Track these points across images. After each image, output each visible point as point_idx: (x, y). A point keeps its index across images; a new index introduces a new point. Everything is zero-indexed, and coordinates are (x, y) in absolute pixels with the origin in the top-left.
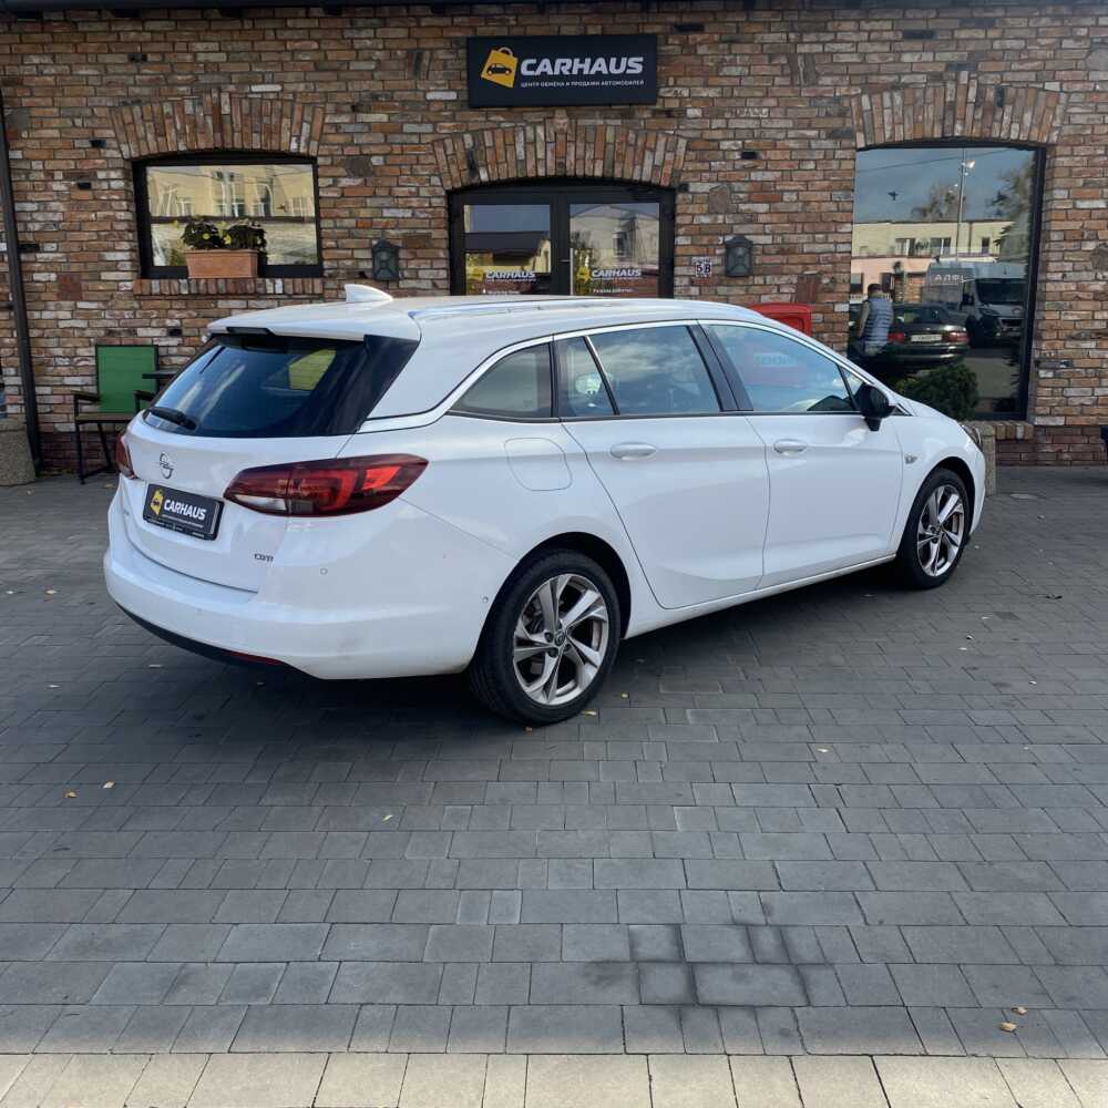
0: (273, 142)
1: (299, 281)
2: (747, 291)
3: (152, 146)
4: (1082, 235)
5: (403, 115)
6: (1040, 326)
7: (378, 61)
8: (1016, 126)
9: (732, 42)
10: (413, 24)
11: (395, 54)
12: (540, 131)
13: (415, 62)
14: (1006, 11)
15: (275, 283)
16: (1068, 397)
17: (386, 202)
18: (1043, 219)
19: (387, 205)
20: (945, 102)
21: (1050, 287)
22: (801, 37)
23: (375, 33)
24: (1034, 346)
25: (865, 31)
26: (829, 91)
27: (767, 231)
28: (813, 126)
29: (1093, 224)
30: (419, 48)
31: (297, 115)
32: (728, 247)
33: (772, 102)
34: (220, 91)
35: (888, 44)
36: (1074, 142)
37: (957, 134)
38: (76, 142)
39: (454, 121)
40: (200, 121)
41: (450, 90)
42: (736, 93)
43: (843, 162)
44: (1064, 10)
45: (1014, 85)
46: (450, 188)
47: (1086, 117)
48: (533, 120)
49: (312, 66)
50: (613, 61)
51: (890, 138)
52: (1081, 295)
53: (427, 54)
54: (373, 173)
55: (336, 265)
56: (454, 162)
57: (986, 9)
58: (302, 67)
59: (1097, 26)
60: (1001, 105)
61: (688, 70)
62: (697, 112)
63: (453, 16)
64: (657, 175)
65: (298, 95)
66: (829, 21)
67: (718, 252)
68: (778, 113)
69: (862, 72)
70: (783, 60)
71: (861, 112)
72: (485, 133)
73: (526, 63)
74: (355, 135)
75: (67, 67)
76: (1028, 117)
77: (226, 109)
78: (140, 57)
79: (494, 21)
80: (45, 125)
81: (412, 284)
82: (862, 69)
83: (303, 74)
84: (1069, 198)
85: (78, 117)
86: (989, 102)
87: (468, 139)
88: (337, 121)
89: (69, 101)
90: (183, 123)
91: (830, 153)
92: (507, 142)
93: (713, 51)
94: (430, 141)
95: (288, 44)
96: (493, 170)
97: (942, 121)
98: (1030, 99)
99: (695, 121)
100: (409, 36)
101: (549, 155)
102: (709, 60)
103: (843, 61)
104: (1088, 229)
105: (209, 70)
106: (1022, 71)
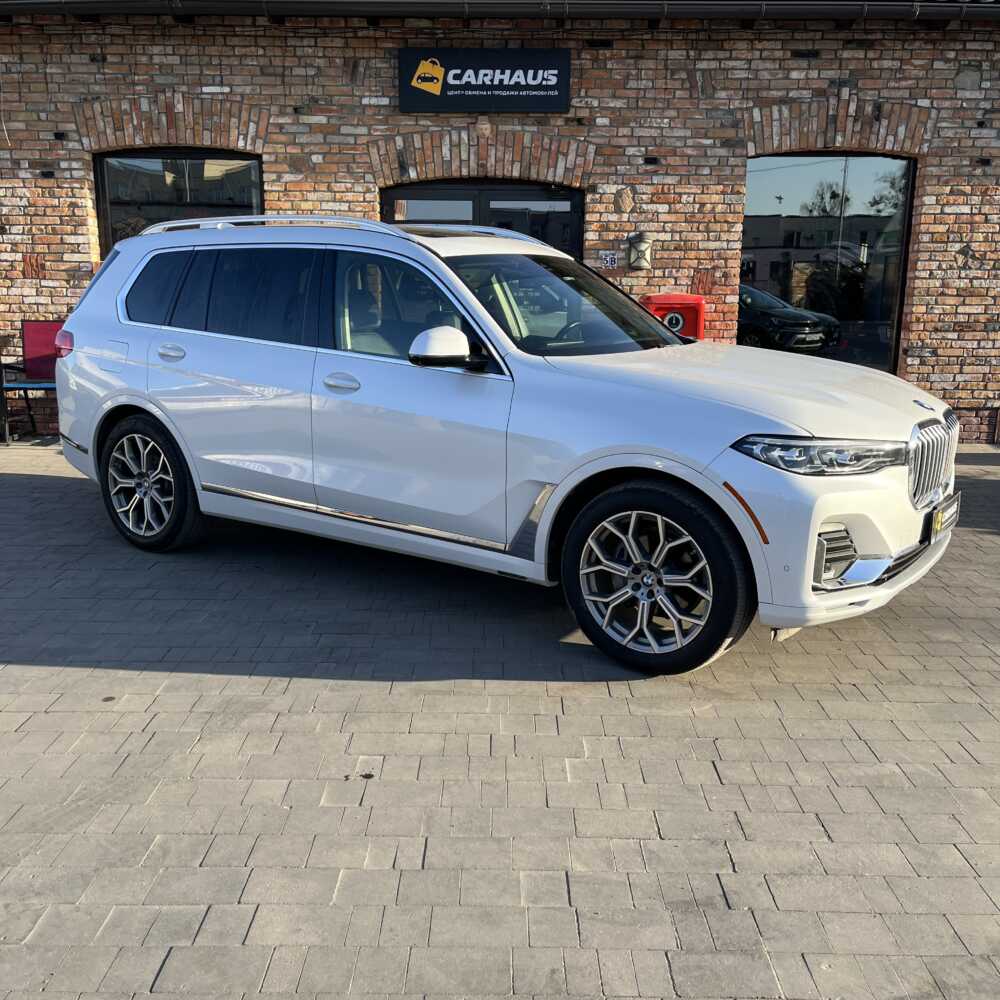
0: (223, 140)
3: (111, 140)
4: (948, 238)
5: (340, 118)
6: (908, 319)
7: (319, 68)
8: (891, 138)
9: (638, 58)
10: (351, 35)
11: (334, 62)
12: (464, 135)
13: (351, 68)
14: (884, 35)
16: (932, 383)
17: (328, 195)
18: (914, 221)
19: (325, 199)
20: (828, 115)
21: (918, 283)
22: (700, 50)
23: (316, 42)
24: (903, 336)
25: (758, 50)
26: (725, 104)
27: (667, 229)
28: (709, 134)
29: (958, 228)
30: (355, 57)
31: (244, 115)
32: (630, 241)
33: (673, 113)
34: (174, 91)
35: (778, 62)
36: (940, 154)
37: (838, 145)
38: (41, 133)
39: (386, 123)
40: (155, 119)
41: (383, 96)
42: (640, 104)
43: (736, 170)
44: (935, 35)
45: (890, 101)
46: (382, 185)
47: (953, 131)
48: (458, 125)
49: (258, 68)
50: (531, 73)
51: (780, 145)
52: (946, 291)
53: (362, 62)
54: (314, 169)
56: (386, 162)
57: (866, 32)
58: (250, 71)
59: (964, 49)
60: (878, 119)
61: (598, 81)
62: (606, 121)
63: (386, 32)
64: (568, 177)
65: (246, 97)
66: (726, 40)
67: (622, 247)
68: (678, 123)
69: (754, 87)
70: (684, 75)
71: (752, 123)
72: (415, 136)
73: (452, 73)
74: (298, 136)
75: (33, 66)
76: (902, 130)
77: (179, 107)
78: (99, 58)
79: (425, 34)
80: (13, 118)
82: (753, 84)
83: (249, 78)
84: (937, 204)
85: (42, 111)
86: (867, 116)
87: (399, 141)
88: (280, 121)
89: (36, 97)
90: (140, 120)
91: (724, 160)
92: (436, 142)
93: (620, 66)
94: (365, 141)
95: (236, 49)
96: (421, 169)
97: (825, 133)
98: (904, 114)
99: (604, 129)
100: (347, 46)
101: (472, 157)
102: (617, 74)
103: (737, 76)
104: (953, 232)
105: (163, 71)
106: (899, 88)
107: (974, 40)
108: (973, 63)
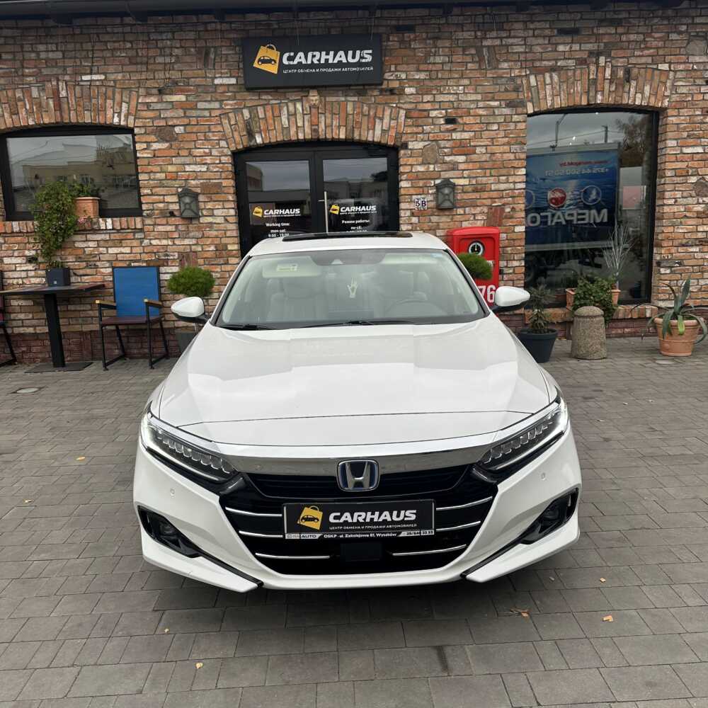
0: (101, 117)
1: (124, 219)
2: (452, 219)
3: (7, 122)
4: (688, 172)
5: (197, 96)
6: (659, 237)
7: (177, 56)
8: (639, 95)
9: (437, 38)
10: (202, 29)
11: (189, 51)
12: (299, 106)
13: (204, 57)
14: (629, 14)
15: (106, 222)
17: (187, 160)
18: (659, 161)
19: (188, 163)
20: (589, 80)
21: (666, 209)
22: (486, 35)
23: (173, 34)
24: (655, 250)
25: (531, 29)
26: (507, 74)
27: (465, 176)
28: (496, 98)
29: (696, 164)
30: (206, 47)
31: (118, 97)
32: (437, 187)
33: (466, 82)
34: (58, 80)
35: (548, 38)
36: (679, 106)
37: (599, 102)
39: (233, 100)
40: (44, 104)
41: (231, 77)
42: (440, 76)
43: (519, 125)
44: (670, 12)
45: (637, 66)
46: (235, 149)
47: (688, 88)
48: (294, 98)
49: (127, 59)
50: (350, 53)
51: (550, 106)
52: (688, 214)
53: (212, 49)
54: (177, 139)
55: (151, 208)
56: (235, 131)
57: (615, 12)
58: (120, 61)
60: (628, 81)
61: (405, 59)
62: (412, 90)
63: (231, 23)
64: (384, 135)
65: (118, 82)
66: (503, 23)
67: (430, 192)
68: (471, 89)
69: (529, 59)
70: (473, 51)
71: (529, 87)
72: (259, 108)
73: (286, 55)
74: (162, 111)
76: (647, 88)
77: (63, 94)
79: (263, 25)
81: (210, 219)
82: (530, 56)
83: (120, 68)
84: (678, 146)
86: (620, 79)
87: (246, 113)
88: (148, 100)
90: (31, 105)
91: (508, 119)
92: (276, 113)
93: (422, 46)
94: (218, 114)
95: (108, 44)
96: (266, 135)
97: (588, 93)
98: (649, 76)
99: (411, 97)
100: (200, 39)
101: (306, 124)
102: (419, 52)
103: (516, 51)
104: (691, 168)
105: (48, 64)
106: (642, 56)
107: (701, 16)
108: (700, 34)
